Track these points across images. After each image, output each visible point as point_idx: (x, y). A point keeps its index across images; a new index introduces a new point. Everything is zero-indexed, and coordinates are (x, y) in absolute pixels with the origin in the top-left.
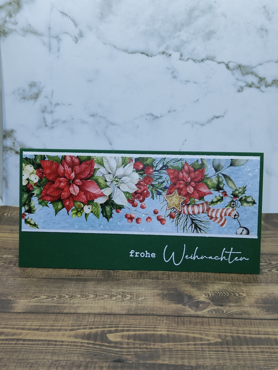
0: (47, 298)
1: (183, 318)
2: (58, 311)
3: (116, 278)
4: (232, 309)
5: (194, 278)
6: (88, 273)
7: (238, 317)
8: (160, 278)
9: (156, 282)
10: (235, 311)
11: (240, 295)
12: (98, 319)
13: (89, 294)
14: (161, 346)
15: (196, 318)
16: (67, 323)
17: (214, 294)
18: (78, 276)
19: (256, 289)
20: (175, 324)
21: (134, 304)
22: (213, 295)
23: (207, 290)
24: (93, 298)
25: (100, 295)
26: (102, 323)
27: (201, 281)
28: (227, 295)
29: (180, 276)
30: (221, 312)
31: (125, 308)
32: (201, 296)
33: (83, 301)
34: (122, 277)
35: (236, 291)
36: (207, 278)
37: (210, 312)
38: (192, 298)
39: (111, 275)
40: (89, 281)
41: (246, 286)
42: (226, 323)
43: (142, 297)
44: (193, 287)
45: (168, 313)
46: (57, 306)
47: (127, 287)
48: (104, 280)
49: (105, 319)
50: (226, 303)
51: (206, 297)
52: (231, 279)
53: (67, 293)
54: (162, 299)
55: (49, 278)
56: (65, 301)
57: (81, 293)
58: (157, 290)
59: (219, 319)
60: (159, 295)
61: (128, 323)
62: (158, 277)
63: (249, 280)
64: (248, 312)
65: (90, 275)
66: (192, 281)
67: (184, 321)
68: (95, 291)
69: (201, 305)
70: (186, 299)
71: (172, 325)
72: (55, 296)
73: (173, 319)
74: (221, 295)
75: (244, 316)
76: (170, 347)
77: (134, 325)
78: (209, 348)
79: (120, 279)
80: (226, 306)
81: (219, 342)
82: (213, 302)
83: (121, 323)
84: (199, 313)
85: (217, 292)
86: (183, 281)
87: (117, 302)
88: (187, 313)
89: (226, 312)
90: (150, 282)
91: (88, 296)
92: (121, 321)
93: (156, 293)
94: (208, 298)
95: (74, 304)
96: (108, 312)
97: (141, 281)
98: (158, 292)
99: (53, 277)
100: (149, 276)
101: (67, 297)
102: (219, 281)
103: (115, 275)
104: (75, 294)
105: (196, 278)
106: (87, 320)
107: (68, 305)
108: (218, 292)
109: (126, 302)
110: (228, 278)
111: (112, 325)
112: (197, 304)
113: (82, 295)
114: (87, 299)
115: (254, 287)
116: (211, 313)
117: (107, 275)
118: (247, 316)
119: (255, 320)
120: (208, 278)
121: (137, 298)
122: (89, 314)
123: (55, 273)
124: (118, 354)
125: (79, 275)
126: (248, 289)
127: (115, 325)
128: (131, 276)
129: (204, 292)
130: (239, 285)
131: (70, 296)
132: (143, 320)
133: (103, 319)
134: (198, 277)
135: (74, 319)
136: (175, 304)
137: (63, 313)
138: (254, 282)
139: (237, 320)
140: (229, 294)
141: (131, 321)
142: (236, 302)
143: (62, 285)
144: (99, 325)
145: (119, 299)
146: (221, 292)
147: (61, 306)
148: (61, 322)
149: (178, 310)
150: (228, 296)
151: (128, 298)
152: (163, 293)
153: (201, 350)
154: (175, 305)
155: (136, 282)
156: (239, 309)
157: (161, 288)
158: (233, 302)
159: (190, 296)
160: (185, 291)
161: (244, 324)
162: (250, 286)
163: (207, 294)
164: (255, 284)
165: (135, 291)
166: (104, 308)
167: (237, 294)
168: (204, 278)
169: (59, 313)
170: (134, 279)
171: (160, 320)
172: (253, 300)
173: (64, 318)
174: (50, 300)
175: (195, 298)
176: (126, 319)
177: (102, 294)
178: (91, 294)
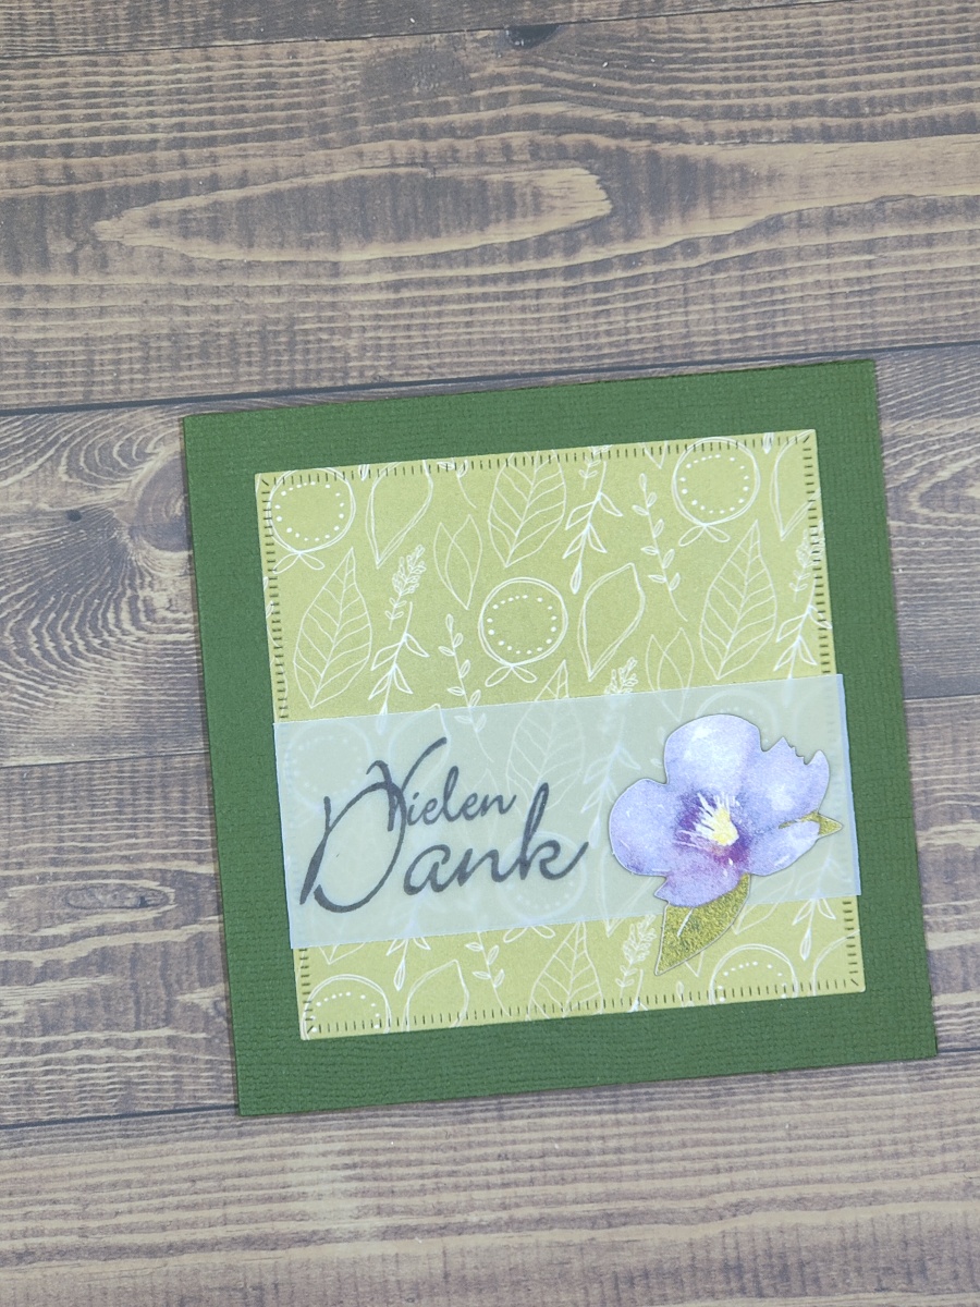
14: (360, 154)
76: (321, 154)
78: (153, 166)
81: (108, 218)
124: (542, 80)
153: (190, 152)
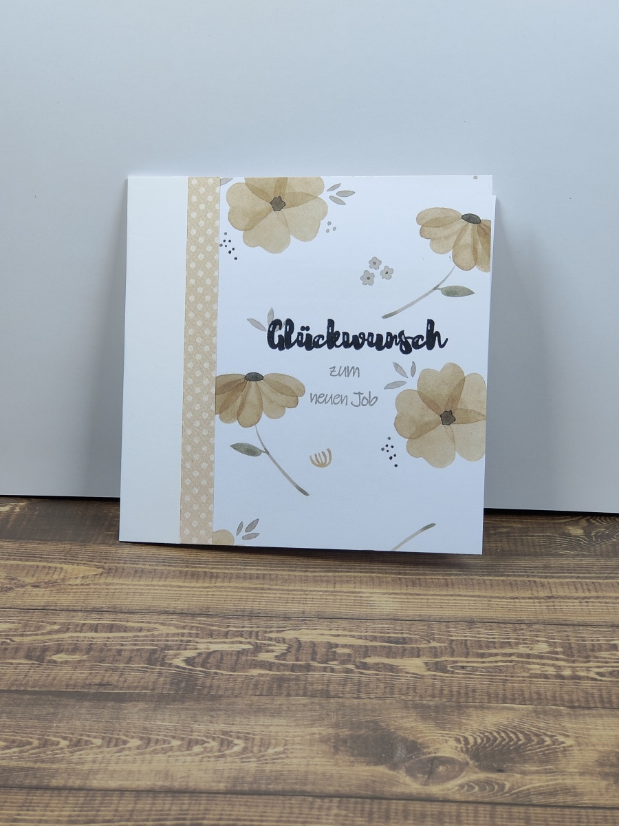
0: (7, 747)
1: (387, 801)
2: (35, 782)
3: (209, 693)
4: (530, 779)
5: (429, 692)
6: (130, 679)
7: (543, 801)
8: (332, 693)
9: (320, 705)
10: (538, 785)
11: (557, 743)
12: (145, 804)
13: (127, 736)
15: (422, 803)
16: (56, 813)
17: (482, 739)
18: (101, 685)
19: (603, 725)
20: (361, 817)
21: (252, 766)
22: (479, 741)
23: (463, 727)
24: (138, 748)
25: (157, 740)
26: (155, 815)
27: (448, 704)
28: (520, 742)
29: (392, 688)
30: (496, 787)
31: (226, 774)
32: (445, 745)
33: (108, 756)
34: (226, 689)
35: (547, 730)
36: (467, 694)
37: (466, 788)
38: (418, 750)
39: (196, 685)
40: (131, 701)
41: (576, 716)
42: (507, 818)
43: (276, 745)
44: (425, 718)
45: (346, 790)
46: (33, 768)
47: (238, 719)
48: (174, 699)
49: (164, 804)
50: (514, 763)
51: (459, 746)
52: (535, 696)
53: (65, 733)
54: (332, 750)
55: (17, 691)
56: (57, 754)
57: (105, 733)
58: (321, 726)
59: (488, 808)
60: (324, 740)
61: (230, 815)
62: (328, 692)
63: (587, 701)
64: (574, 788)
65: (135, 684)
66: (425, 702)
67: (388, 811)
68: (145, 728)
69: (441, 768)
70: (400, 752)
71: (352, 820)
72: (31, 740)
73: (359, 806)
74: (501, 742)
75: (560, 799)
77: (245, 820)
79: (221, 696)
80: (512, 770)
82: (477, 761)
83: (209, 814)
84: (435, 789)
85: (491, 733)
86: (397, 701)
87: (205, 759)
88: (399, 790)
89: (511, 789)
90: (305, 705)
91: (125, 742)
92: (210, 810)
93: (317, 736)
94: (464, 749)
95: (83, 763)
96: (177, 785)
97: (280, 700)
98: (324, 733)
99: (29, 689)
100: (302, 686)
101: (64, 743)
102: (501, 702)
103: (208, 683)
104: (88, 736)
105: (437, 692)
106: (113, 807)
107: (63, 766)
108: (495, 734)
109: (229, 759)
110: (527, 694)
111: (184, 819)
112: (432, 764)
113: (107, 739)
114: (120, 751)
115: (599, 721)
116: (468, 791)
117: (183, 685)
118: (569, 800)
119: (591, 812)
120: (470, 694)
121: (262, 749)
122: (122, 791)
123: (37, 678)
125: (104, 682)
126: (583, 726)
127: (192, 819)
128: (251, 686)
129: (455, 732)
130: (558, 715)
131: (73, 743)
132: (273, 807)
133: (160, 804)
134: (442, 691)
135: (77, 804)
136: (368, 764)
137: (47, 788)
138: (599, 705)
139: (538, 810)
140: (526, 738)
141: (239, 811)
142: (542, 762)
143: (52, 710)
144: (147, 820)
145: (211, 751)
146: (503, 734)
147: (44, 769)
148: (41, 811)
149: (374, 782)
150: (522, 745)
151: (236, 749)
152: (337, 734)
154: (367, 768)
155: (266, 705)
156: (547, 781)
157: (334, 720)
158: (534, 762)
159: (414, 743)
160: (401, 729)
161: (559, 821)
162: (587, 718)
163: (462, 739)
164: (603, 711)
165: (258, 729)
166: (167, 775)
167: (547, 739)
168: (459, 693)
169: (37, 788)
170: (261, 695)
171: (320, 808)
172: (591, 756)
173: (50, 800)
174: (15, 752)
175: (427, 750)
176: (224, 804)
177: (166, 736)
178: (133, 737)
